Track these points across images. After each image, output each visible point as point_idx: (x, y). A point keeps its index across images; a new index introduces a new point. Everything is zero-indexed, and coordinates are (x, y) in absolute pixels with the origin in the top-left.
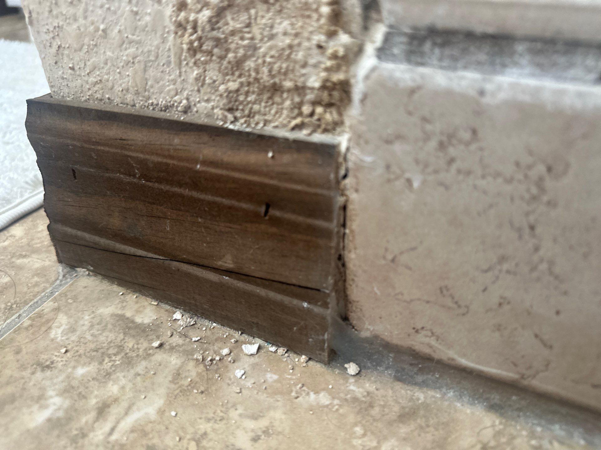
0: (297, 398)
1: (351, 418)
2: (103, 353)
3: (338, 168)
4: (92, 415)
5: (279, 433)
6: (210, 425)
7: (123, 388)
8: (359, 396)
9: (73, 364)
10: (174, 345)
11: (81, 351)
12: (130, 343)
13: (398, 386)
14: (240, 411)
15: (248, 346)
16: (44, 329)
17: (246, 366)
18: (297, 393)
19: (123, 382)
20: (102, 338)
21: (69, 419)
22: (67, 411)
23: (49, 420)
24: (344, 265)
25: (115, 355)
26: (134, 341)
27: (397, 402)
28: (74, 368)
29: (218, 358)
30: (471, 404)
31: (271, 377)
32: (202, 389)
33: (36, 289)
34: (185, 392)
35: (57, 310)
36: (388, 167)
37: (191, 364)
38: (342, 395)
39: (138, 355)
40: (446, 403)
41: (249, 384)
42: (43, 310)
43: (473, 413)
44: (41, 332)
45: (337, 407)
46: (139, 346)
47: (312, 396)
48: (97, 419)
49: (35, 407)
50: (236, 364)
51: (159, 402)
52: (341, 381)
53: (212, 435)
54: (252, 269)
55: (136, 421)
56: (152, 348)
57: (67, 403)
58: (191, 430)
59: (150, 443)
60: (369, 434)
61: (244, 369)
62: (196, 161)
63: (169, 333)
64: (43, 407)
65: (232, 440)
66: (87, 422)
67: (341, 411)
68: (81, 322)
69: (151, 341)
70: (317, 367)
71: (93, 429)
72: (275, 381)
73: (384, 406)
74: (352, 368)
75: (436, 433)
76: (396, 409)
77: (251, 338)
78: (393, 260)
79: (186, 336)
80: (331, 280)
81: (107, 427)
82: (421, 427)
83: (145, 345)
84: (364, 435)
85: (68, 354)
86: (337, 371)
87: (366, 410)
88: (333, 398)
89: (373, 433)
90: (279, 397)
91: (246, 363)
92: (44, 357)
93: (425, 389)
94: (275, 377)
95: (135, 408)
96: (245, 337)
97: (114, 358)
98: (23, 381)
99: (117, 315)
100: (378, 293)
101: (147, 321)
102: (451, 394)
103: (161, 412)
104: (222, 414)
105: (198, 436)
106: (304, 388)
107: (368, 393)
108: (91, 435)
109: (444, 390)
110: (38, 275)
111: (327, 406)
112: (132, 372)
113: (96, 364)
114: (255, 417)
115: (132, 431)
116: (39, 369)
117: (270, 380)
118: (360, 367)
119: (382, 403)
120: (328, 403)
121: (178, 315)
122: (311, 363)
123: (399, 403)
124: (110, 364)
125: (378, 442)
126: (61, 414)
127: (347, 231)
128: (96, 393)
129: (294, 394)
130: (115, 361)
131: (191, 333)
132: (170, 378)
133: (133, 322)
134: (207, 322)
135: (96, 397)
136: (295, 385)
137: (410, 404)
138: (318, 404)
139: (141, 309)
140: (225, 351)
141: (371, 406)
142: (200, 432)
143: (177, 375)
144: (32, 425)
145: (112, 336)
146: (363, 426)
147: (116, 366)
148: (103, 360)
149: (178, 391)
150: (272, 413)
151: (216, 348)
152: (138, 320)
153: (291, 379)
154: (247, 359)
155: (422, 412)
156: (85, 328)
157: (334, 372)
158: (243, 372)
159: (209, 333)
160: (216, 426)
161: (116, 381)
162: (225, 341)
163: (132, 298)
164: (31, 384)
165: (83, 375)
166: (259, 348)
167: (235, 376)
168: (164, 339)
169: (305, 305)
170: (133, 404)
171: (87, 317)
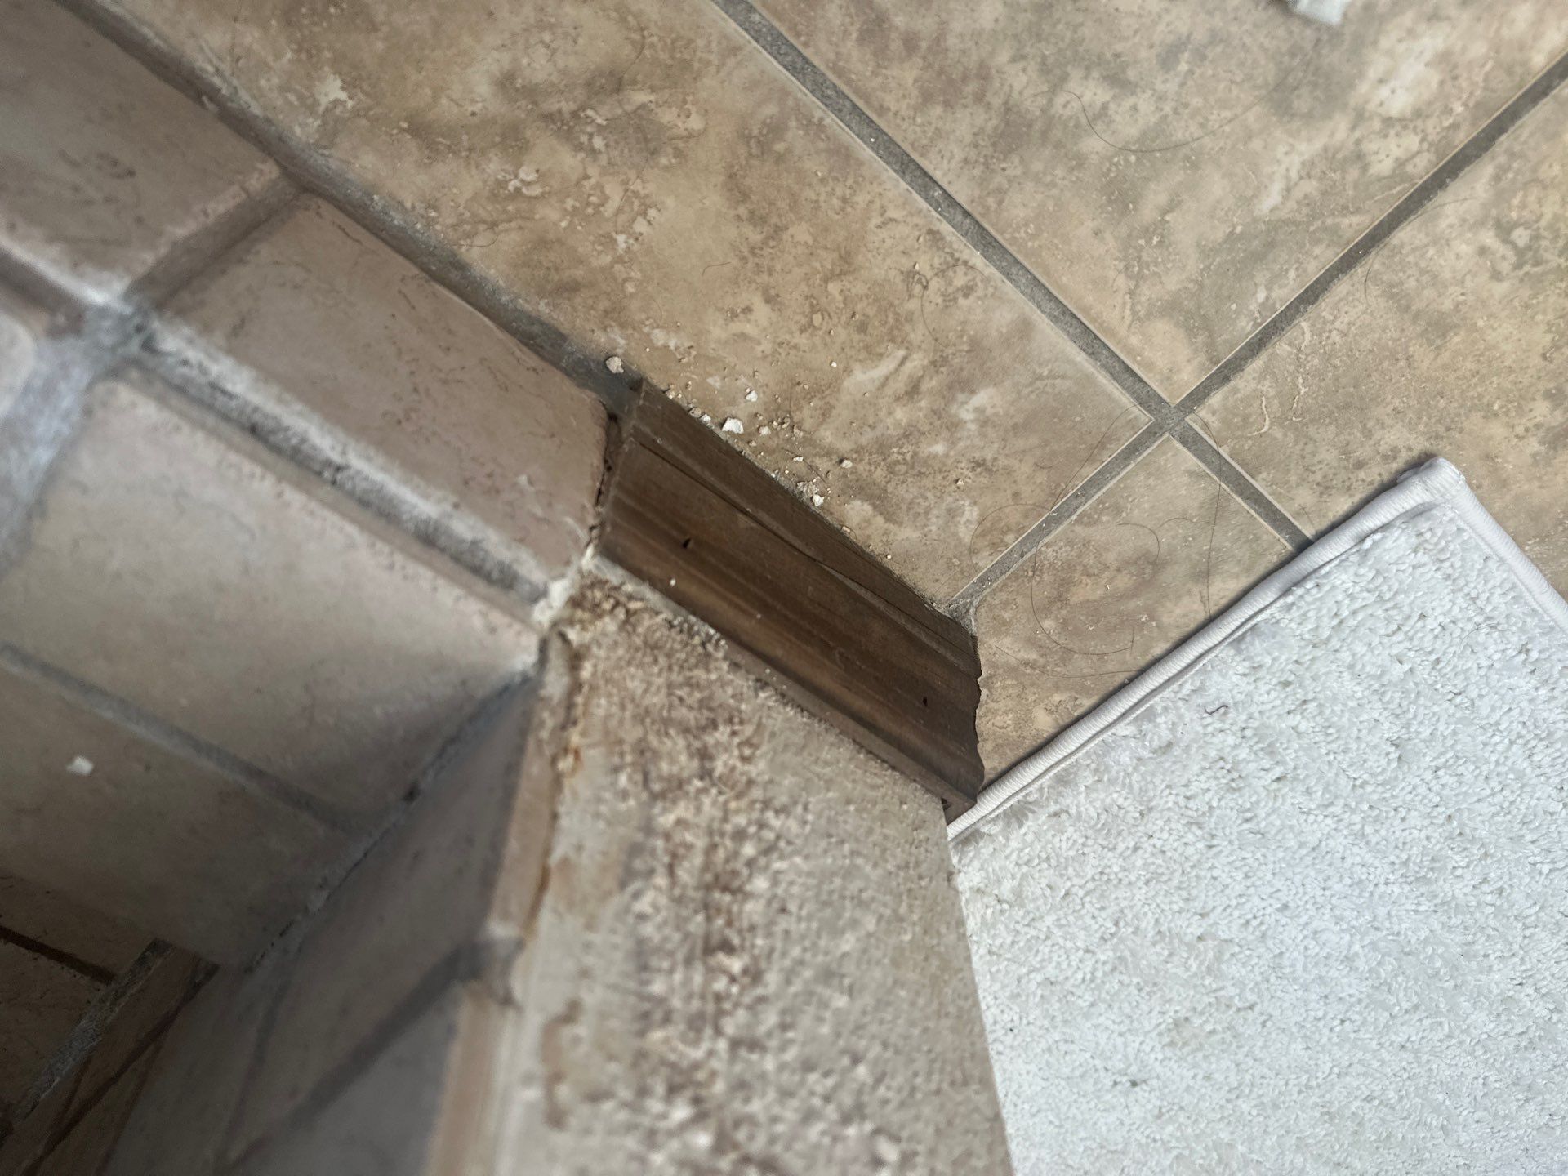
0: (691, 347)
1: (635, 305)
2: (912, 467)
3: (600, 537)
4: (925, 386)
5: (720, 310)
6: (795, 341)
7: (890, 413)
8: (616, 329)
9: (949, 462)
10: (825, 459)
11: (940, 477)
12: (879, 474)
13: (565, 328)
14: (759, 349)
15: (735, 430)
16: (988, 524)
17: (743, 405)
18: (689, 354)
19: (889, 421)
20: (914, 490)
21: (950, 387)
22: (954, 399)
23: (973, 392)
24: (606, 461)
25: (898, 462)
26: (875, 476)
27: (574, 309)
28: (947, 456)
29: (775, 424)
30: (485, 278)
31: (715, 382)
32: (798, 389)
33: (1004, 597)
34: (818, 390)
35: (973, 551)
36: (550, 505)
37: (807, 425)
38: (636, 335)
39: (871, 454)
40: (515, 289)
41: (743, 380)
42: (991, 555)
43: (488, 268)
44: (990, 518)
45: (647, 323)
46: (868, 468)
47: (672, 345)
48: (920, 380)
49: (989, 411)
50: (754, 410)
51: (848, 383)
52: (632, 353)
53: (795, 328)
54: (715, 500)
55: (876, 366)
56: (853, 461)
57: (954, 409)
58: (817, 340)
59: (862, 336)
60: (620, 280)
61: (747, 401)
62: (760, 621)
63: (830, 477)
64: (979, 410)
65: (774, 316)
66: (931, 378)
67: (643, 316)
68: (941, 522)
69: (854, 471)
70: (657, 380)
71: (924, 368)
72: (711, 375)
73: (592, 308)
74: (615, 365)
75: (542, 258)
76: (578, 300)
77: (730, 442)
78: (553, 436)
79: (810, 467)
80: (626, 447)
81: (909, 366)
82: (557, 269)
83: (861, 467)
84: (625, 280)
85: (955, 477)
86: (634, 367)
87: (614, 309)
88: (648, 335)
89: (615, 280)
90: (712, 353)
91: (742, 409)
92: (984, 480)
93: (534, 314)
94: (710, 380)
95: (877, 384)
96: (738, 446)
97: (900, 457)
98: (1007, 451)
99: (895, 522)
100: (572, 419)
101: (857, 503)
102: (504, 299)
103: (848, 371)
104: (780, 350)
105: (810, 331)
106: (679, 357)
107: (605, 329)
108: (926, 362)
109: (511, 306)
110: (1004, 624)
111: (658, 327)
112: (878, 432)
113: (921, 455)
114: (743, 336)
115: (881, 355)
116: (989, 463)
117: (717, 378)
118: (605, 366)
119: (592, 312)
120: (656, 331)
121: (818, 500)
122: (663, 387)
123: (573, 307)
124: (904, 450)
125: (612, 267)
126: (961, 397)
127: (598, 484)
128: (921, 414)
129: (694, 353)
130: (899, 453)
131: (804, 470)
132: (834, 412)
133: (875, 507)
134: (782, 481)
135: (921, 409)
136: (688, 364)
137: (559, 301)
138: (668, 333)
139: (864, 525)
140: (765, 431)
141: (606, 312)
142: (807, 334)
143: (825, 414)
144: (991, 390)
145: (901, 490)
146: (623, 291)
147: (897, 445)
148: (912, 457)
149: (827, 392)
150: (724, 336)
151: (775, 439)
152: (867, 508)
153: (693, 373)
154: (740, 414)
155: (549, 287)
156: (935, 512)
157: (638, 367)
158: (748, 398)
159: (782, 465)
160: (788, 337)
161: (898, 424)
162: (762, 447)
163: (875, 547)
164: (996, 445)
165: (937, 442)
166: (722, 425)
167: (758, 394)
168: (837, 470)
169: (659, 441)
170: (878, 389)
171: (934, 528)
